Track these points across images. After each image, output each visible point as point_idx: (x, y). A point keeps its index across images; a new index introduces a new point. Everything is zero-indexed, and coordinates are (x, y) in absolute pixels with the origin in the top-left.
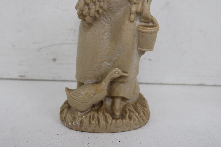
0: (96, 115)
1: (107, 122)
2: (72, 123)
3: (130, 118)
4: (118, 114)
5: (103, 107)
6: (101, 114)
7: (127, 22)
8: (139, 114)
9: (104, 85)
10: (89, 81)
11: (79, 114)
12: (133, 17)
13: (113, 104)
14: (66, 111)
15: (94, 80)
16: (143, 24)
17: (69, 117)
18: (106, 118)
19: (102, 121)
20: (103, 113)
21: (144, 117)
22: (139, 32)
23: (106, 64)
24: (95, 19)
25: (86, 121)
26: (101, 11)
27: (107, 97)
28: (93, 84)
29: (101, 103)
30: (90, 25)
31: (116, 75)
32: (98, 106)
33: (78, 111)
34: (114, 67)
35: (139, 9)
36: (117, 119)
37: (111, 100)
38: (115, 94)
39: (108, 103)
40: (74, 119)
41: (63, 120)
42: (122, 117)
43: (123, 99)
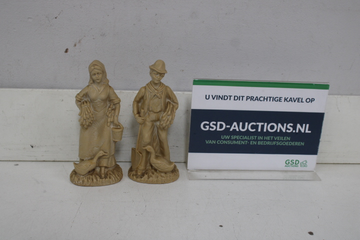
0: (91, 177)
1: (97, 180)
2: (78, 182)
3: (110, 178)
4: (103, 176)
5: (95, 172)
6: (94, 176)
7: (106, 126)
8: (115, 175)
9: (95, 160)
10: (86, 158)
11: (82, 176)
12: (109, 124)
13: (101, 170)
14: (74, 176)
15: (89, 158)
16: (115, 127)
17: (76, 179)
18: (96, 179)
19: (95, 180)
20: (95, 176)
21: (118, 178)
22: (113, 131)
23: (96, 149)
24: (89, 126)
25: (86, 180)
26: (92, 122)
27: (96, 167)
28: (89, 160)
29: (94, 170)
30: (86, 129)
31: (101, 155)
32: (92, 172)
33: (80, 175)
34: (100, 150)
35: (112, 120)
36: (102, 179)
37: (99, 169)
38: (101, 165)
39: (98, 170)
40: (79, 179)
41: (72, 181)
42: (106, 177)
43: (106, 167)
